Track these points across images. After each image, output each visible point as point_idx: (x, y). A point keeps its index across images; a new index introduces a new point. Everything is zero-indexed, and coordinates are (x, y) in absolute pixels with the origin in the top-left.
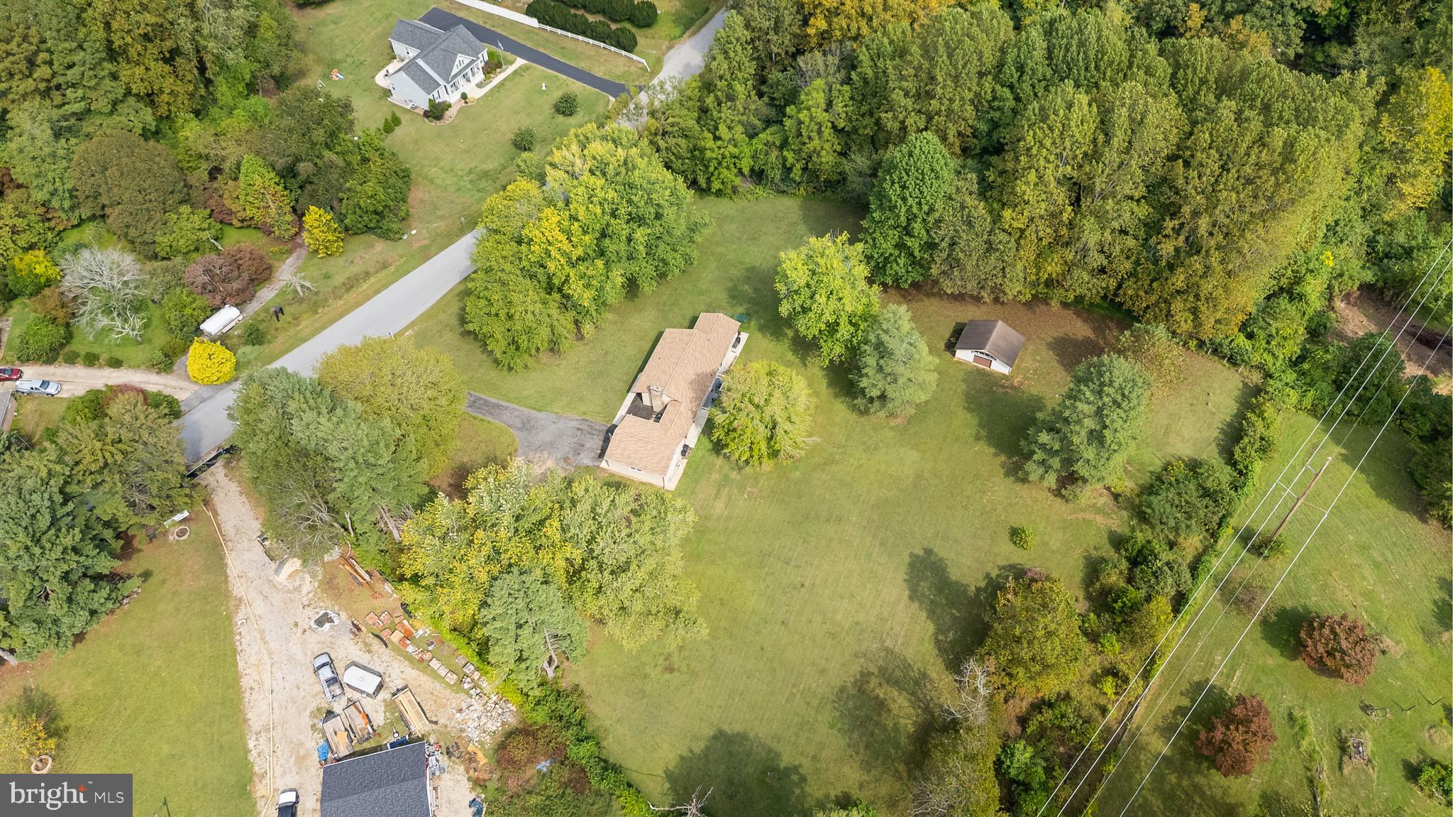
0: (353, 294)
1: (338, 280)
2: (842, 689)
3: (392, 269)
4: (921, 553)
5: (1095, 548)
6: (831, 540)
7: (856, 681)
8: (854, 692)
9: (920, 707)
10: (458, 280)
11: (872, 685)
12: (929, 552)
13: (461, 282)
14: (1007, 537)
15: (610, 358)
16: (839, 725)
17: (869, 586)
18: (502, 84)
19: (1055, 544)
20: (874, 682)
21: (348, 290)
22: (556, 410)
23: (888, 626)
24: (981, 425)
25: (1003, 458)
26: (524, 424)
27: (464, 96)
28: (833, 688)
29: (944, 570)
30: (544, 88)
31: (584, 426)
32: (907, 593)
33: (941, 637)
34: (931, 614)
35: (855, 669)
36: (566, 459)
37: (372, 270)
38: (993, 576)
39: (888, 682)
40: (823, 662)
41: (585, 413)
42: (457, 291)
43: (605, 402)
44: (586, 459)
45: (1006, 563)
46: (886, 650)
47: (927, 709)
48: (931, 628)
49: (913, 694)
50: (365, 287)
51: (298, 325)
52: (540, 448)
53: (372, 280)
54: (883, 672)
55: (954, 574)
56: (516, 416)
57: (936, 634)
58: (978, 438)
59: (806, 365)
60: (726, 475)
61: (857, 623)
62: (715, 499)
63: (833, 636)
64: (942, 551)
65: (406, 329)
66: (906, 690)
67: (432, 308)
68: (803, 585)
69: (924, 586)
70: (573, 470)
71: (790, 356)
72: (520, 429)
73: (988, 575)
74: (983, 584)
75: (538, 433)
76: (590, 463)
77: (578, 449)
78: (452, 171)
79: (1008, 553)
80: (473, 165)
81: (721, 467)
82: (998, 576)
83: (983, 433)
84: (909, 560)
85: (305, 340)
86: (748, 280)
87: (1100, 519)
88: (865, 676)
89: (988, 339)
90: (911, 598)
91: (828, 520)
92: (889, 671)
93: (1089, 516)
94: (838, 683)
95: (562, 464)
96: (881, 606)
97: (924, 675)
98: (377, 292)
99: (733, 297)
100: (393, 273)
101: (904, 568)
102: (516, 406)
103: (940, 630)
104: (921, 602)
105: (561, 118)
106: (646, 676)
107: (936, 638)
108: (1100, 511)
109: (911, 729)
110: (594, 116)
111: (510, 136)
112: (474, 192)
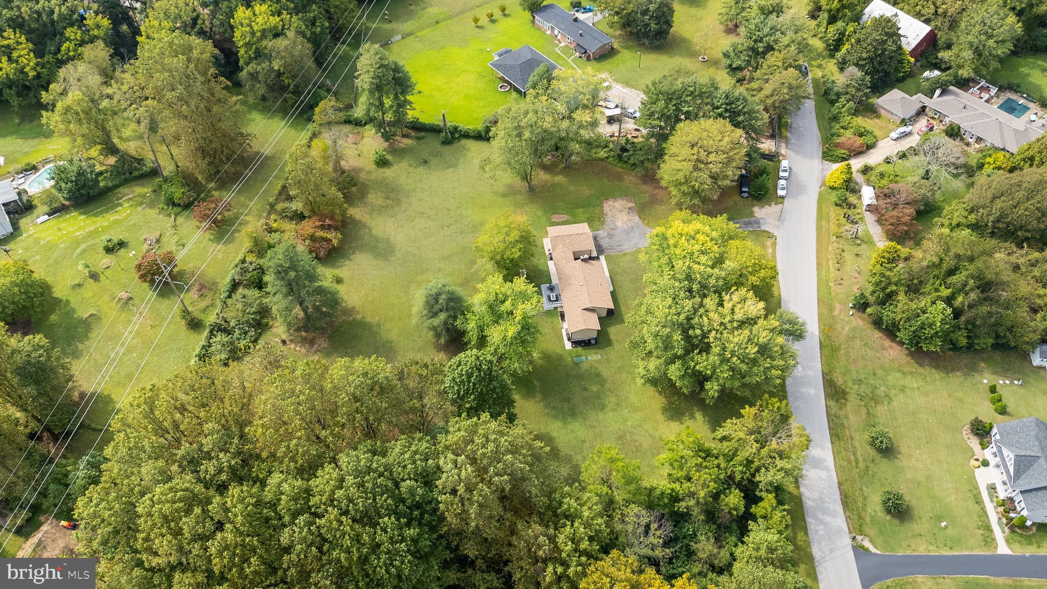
0: (831, 257)
1: (848, 256)
3: (831, 284)
10: (782, 295)
14: (345, 278)
18: (979, 501)
27: (985, 463)
31: (618, 248)
37: (839, 273)
41: (624, 255)
43: (617, 265)
44: (601, 233)
52: (631, 229)
54: (391, 209)
61: (412, 221)
63: (421, 213)
64: (379, 262)
66: (377, 207)
68: (447, 227)
69: (383, 245)
73: (351, 260)
74: (353, 256)
75: (640, 235)
76: (598, 232)
77: (611, 236)
78: (902, 390)
80: (894, 404)
88: (399, 205)
90: (389, 239)
94: (410, 199)
96: (402, 231)
97: (370, 214)
100: (827, 281)
110: (868, 519)
111: (904, 449)
112: (862, 377)
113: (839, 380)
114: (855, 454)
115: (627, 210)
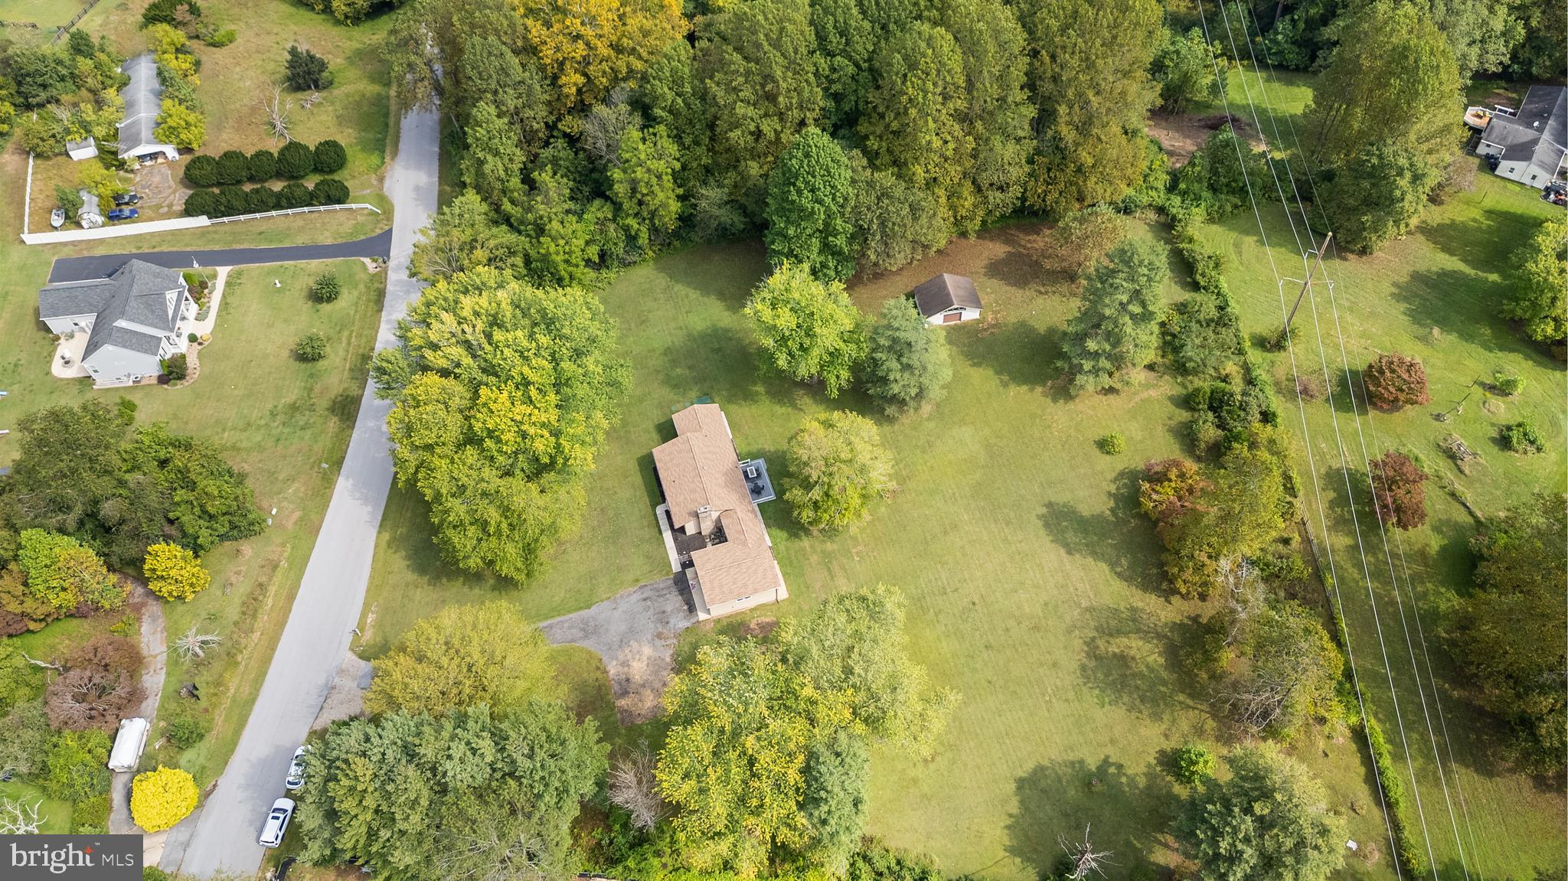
0: (263, 620)
1: (233, 612)
2: (1083, 668)
3: (284, 564)
4: (1044, 510)
5: (1170, 418)
6: (962, 547)
7: (1088, 654)
8: (1092, 664)
9: (1152, 638)
11: (1102, 648)
12: (1050, 505)
13: (379, 532)
14: (1097, 452)
15: (611, 513)
16: (1107, 700)
17: (1028, 566)
18: (225, 305)
19: (1138, 435)
20: (1101, 643)
21: (254, 616)
22: (604, 596)
23: (1071, 589)
24: (998, 373)
25: (1039, 389)
26: (583, 630)
27: (193, 338)
28: (1075, 673)
29: (1074, 512)
30: (278, 285)
31: (648, 593)
32: (1062, 551)
33: (1119, 570)
34: (1094, 554)
35: (1078, 643)
36: (659, 636)
37: (263, 579)
38: (1114, 491)
39: (1111, 635)
40: (1048, 656)
41: (637, 580)
42: (384, 544)
43: (648, 557)
44: (680, 623)
45: (1114, 475)
46: (1087, 610)
47: (1159, 636)
48: (1104, 567)
49: (1138, 631)
50: (270, 602)
51: (228, 689)
52: (623, 642)
53: (272, 589)
54: (1099, 629)
55: (1085, 510)
56: (569, 628)
57: (1112, 569)
58: (1005, 385)
59: (801, 410)
60: (823, 552)
61: (1046, 604)
62: (832, 579)
63: (1036, 628)
64: (1061, 497)
65: (364, 615)
66: (1130, 632)
67: (372, 577)
68: (974, 604)
69: (1071, 537)
70: (675, 641)
71: (779, 410)
72: (586, 637)
73: (1109, 494)
74: (1112, 504)
75: (607, 630)
76: (687, 624)
77: (663, 618)
78: (249, 424)
79: (1109, 467)
80: (270, 406)
81: (812, 547)
82: (1118, 489)
83: (1006, 378)
84: (1040, 523)
85: (251, 701)
86: (674, 362)
87: (1153, 393)
88: (1091, 643)
89: (948, 294)
90: (1069, 553)
91: (946, 533)
92: (1105, 626)
93: (1145, 395)
94: (1075, 665)
95: (658, 643)
96: (1052, 576)
97: (1133, 610)
98: (291, 597)
99: (676, 386)
100: (290, 570)
101: (1042, 532)
102: (559, 619)
103: (1113, 565)
104: (1079, 551)
105: (326, 307)
106: (915, 781)
107: (1116, 573)
108: (1147, 386)
109: (1161, 660)
110: (362, 287)
111: (286, 353)
112: (299, 433)
113: (333, 423)
114: (349, 344)
115: (632, 688)
